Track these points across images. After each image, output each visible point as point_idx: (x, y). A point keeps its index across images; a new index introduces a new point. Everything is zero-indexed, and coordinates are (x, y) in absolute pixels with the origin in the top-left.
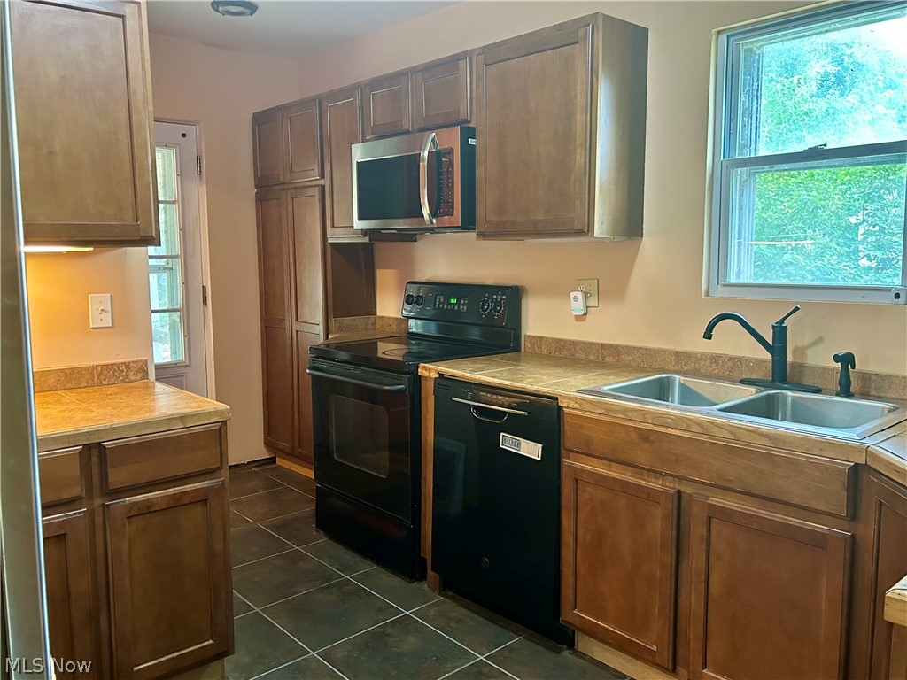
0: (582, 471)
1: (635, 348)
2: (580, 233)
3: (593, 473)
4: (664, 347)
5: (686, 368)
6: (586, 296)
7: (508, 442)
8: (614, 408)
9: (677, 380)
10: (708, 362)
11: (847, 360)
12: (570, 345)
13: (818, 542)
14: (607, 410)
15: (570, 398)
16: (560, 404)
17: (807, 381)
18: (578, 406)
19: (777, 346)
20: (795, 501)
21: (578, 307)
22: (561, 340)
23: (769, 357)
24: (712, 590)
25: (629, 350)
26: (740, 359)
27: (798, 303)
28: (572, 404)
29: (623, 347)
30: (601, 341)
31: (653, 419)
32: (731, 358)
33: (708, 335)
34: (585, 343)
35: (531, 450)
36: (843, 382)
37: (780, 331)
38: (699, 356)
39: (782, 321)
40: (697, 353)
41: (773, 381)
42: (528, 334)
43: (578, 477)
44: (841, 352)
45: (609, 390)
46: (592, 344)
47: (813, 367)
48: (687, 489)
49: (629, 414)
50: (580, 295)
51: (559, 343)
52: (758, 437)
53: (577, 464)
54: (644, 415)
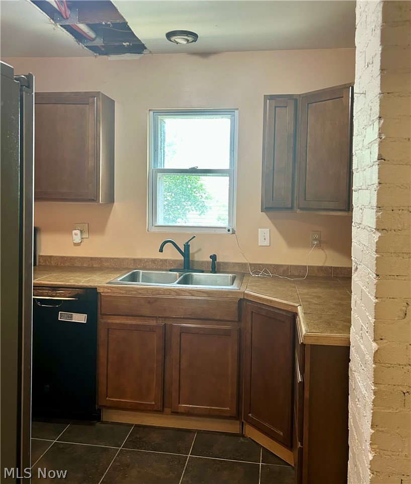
0: (112, 324)
1: (111, 258)
2: (93, 200)
3: (119, 324)
4: (127, 257)
5: (139, 267)
6: (81, 232)
7: (62, 317)
8: (130, 289)
9: (141, 273)
10: (150, 263)
11: (214, 257)
12: (71, 259)
13: (227, 333)
14: (127, 291)
15: (104, 287)
16: (98, 291)
17: (196, 268)
18: (109, 291)
19: (186, 253)
20: (218, 318)
21: (77, 239)
22: (65, 257)
23: (182, 258)
24: (182, 367)
25: (107, 259)
26: (166, 260)
27: (195, 234)
28: (106, 290)
29: (104, 258)
30: (90, 256)
31: (152, 292)
32: (161, 260)
33: (161, 251)
34: (81, 258)
35: (80, 318)
36: (213, 267)
37: (187, 246)
38: (146, 260)
39: (188, 242)
40: (144, 259)
41: (184, 268)
42: (41, 254)
43: (109, 328)
44: (212, 254)
45: (120, 280)
46: (85, 258)
47: (197, 262)
48: (169, 322)
49: (139, 291)
50: (78, 232)
51: (63, 259)
52: (202, 293)
53: (109, 321)
54: (147, 291)
